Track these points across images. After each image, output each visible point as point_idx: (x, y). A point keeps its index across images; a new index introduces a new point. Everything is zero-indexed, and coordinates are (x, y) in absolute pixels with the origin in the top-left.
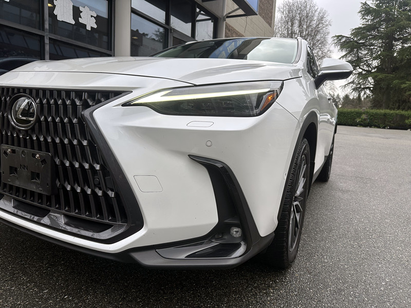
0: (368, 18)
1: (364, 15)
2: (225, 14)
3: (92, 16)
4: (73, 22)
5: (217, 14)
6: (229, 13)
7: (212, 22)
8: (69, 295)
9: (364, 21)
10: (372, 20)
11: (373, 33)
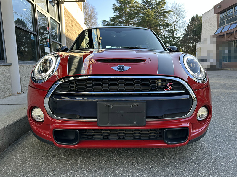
0: (117, 12)
1: (115, 11)
9: (115, 13)
10: (119, 13)
11: (120, 20)
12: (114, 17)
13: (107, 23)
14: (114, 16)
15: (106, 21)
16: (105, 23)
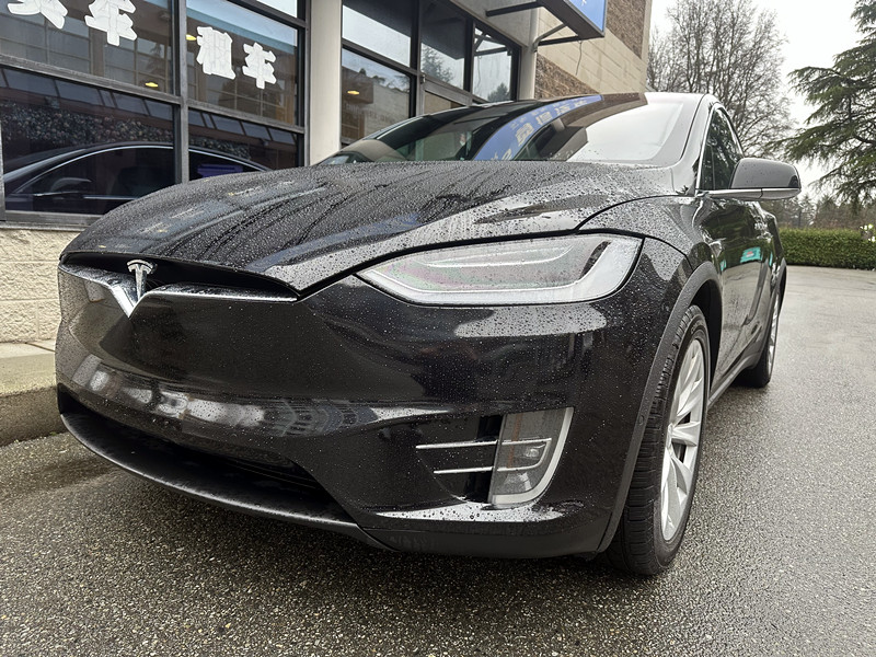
1: (864, 21)
2: (536, 38)
3: (266, 62)
4: (232, 76)
5: (518, 39)
6: (545, 36)
7: (509, 54)
8: (218, 556)
9: (867, 34)
12: (855, 50)
13: (816, 76)
14: (858, 45)
15: (814, 69)
16: (808, 77)
